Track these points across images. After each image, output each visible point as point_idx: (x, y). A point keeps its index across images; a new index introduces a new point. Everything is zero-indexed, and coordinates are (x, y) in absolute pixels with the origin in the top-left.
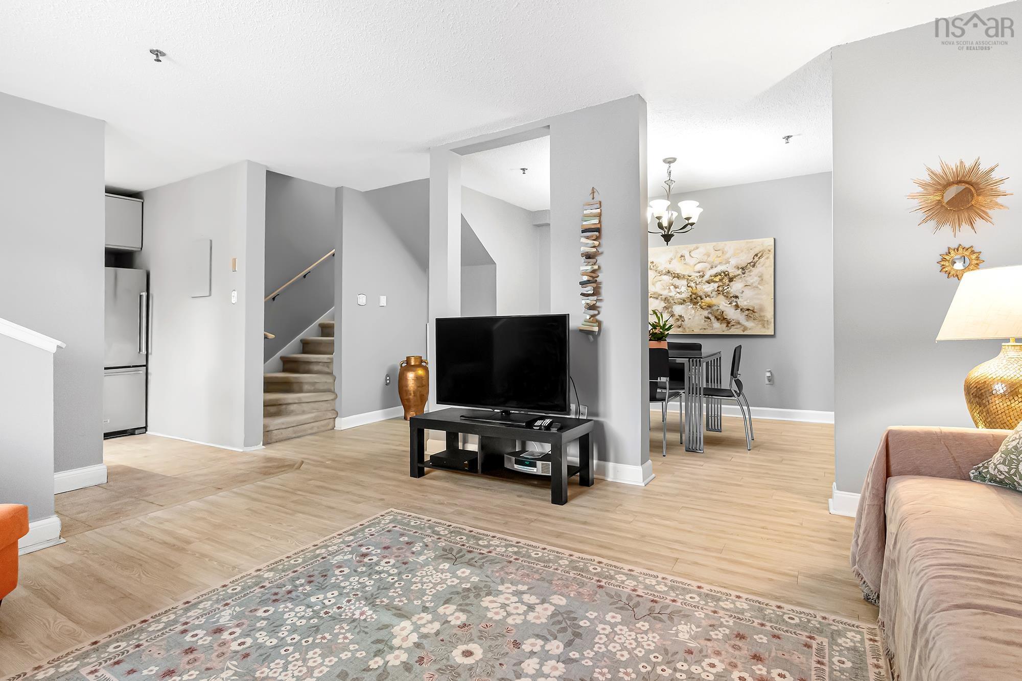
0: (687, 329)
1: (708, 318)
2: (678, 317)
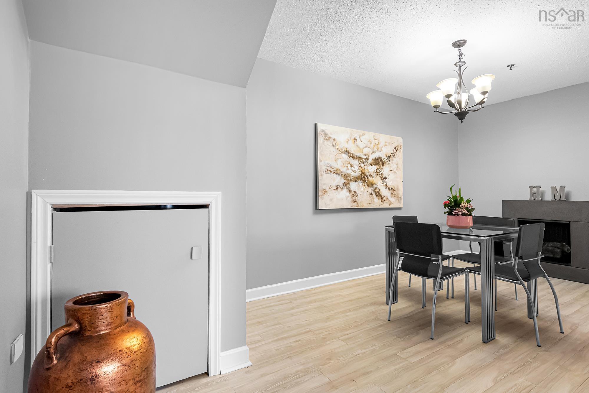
0: (359, 203)
1: (371, 194)
2: (354, 193)
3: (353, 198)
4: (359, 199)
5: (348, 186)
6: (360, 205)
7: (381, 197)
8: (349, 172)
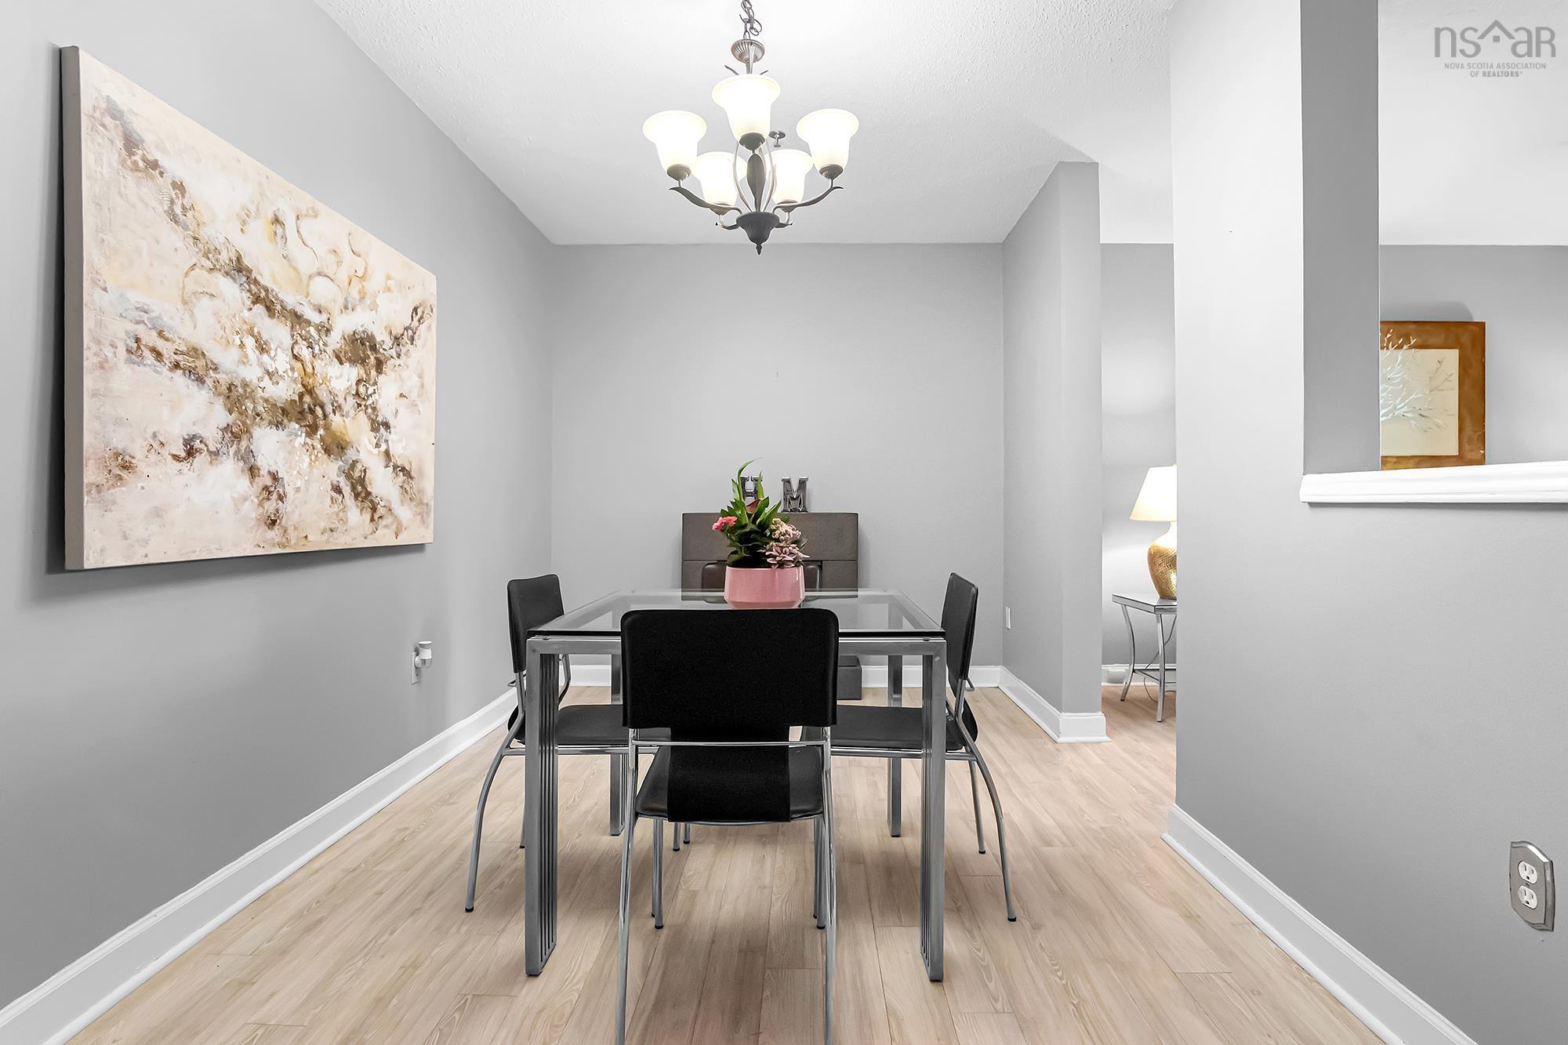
0: (290, 530)
1: (337, 489)
2: (268, 481)
3: (267, 504)
4: (293, 511)
5: (244, 444)
6: (293, 535)
7: (372, 501)
8: (251, 373)
